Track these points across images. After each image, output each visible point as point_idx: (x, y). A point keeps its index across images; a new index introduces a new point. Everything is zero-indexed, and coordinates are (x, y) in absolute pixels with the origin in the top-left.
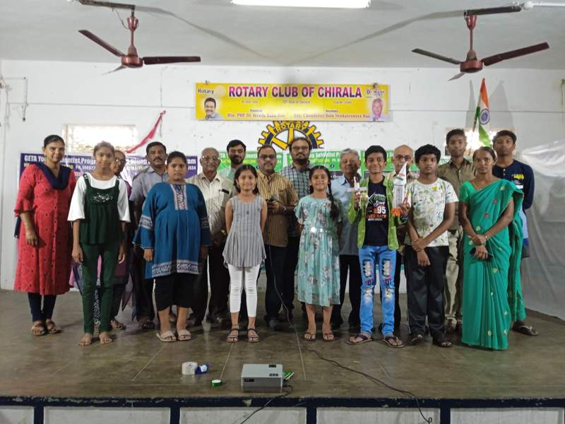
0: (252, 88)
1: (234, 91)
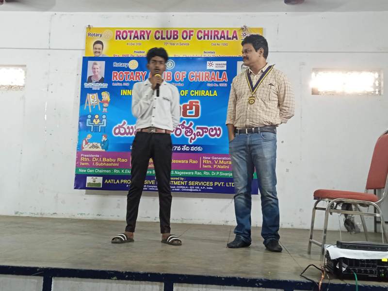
0: (136, 32)
1: (120, 35)
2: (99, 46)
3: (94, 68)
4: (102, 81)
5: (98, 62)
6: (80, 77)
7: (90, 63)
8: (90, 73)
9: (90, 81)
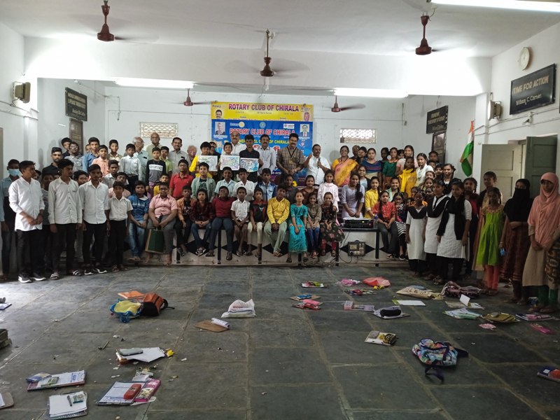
0: (241, 105)
1: (231, 107)
2: (219, 113)
3: (219, 126)
4: (224, 134)
5: (221, 123)
6: (211, 131)
7: (217, 123)
8: (216, 129)
9: (217, 133)
